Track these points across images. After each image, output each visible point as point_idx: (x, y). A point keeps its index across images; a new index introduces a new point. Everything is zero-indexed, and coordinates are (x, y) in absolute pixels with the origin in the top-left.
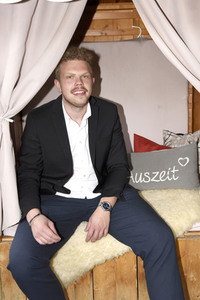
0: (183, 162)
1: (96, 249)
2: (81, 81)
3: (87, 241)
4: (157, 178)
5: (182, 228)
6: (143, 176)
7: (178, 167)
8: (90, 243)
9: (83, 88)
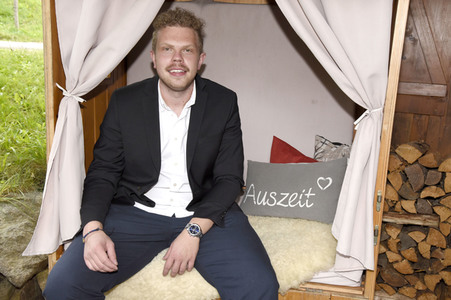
0: (324, 183)
1: (176, 288)
2: (181, 55)
3: (165, 274)
4: (286, 202)
5: (297, 277)
6: (268, 197)
7: (315, 189)
8: (168, 277)
9: (183, 66)
